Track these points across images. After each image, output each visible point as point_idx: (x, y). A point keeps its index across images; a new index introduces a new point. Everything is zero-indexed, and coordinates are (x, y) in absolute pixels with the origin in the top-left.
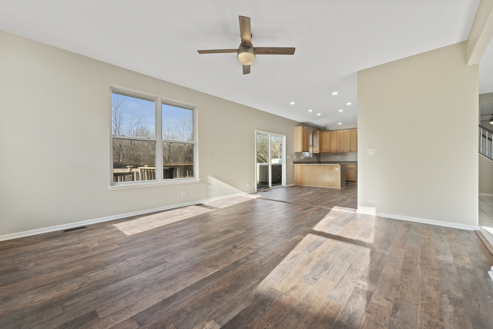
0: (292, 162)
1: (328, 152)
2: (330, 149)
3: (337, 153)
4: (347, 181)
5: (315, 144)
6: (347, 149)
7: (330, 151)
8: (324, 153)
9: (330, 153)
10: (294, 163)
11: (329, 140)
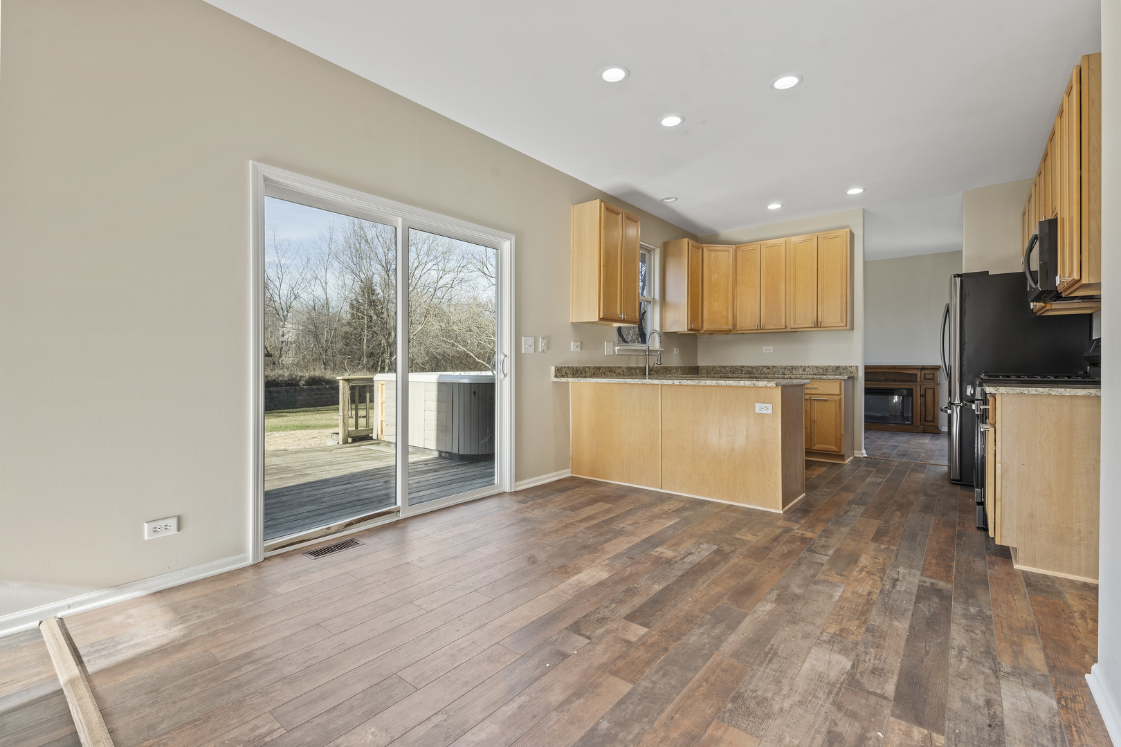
0: (553, 368)
1: (725, 328)
2: (734, 317)
3: (761, 334)
4: (809, 452)
5: (670, 296)
6: (802, 316)
7: (735, 326)
8: (712, 333)
9: (732, 334)
10: (560, 372)
11: (730, 279)
